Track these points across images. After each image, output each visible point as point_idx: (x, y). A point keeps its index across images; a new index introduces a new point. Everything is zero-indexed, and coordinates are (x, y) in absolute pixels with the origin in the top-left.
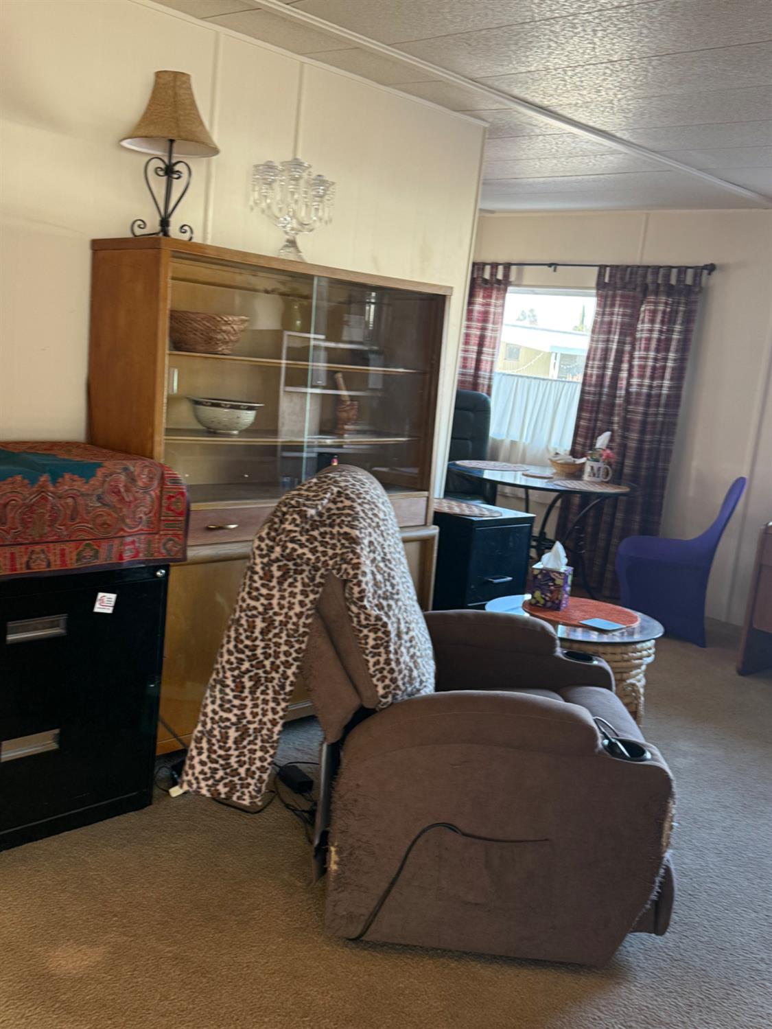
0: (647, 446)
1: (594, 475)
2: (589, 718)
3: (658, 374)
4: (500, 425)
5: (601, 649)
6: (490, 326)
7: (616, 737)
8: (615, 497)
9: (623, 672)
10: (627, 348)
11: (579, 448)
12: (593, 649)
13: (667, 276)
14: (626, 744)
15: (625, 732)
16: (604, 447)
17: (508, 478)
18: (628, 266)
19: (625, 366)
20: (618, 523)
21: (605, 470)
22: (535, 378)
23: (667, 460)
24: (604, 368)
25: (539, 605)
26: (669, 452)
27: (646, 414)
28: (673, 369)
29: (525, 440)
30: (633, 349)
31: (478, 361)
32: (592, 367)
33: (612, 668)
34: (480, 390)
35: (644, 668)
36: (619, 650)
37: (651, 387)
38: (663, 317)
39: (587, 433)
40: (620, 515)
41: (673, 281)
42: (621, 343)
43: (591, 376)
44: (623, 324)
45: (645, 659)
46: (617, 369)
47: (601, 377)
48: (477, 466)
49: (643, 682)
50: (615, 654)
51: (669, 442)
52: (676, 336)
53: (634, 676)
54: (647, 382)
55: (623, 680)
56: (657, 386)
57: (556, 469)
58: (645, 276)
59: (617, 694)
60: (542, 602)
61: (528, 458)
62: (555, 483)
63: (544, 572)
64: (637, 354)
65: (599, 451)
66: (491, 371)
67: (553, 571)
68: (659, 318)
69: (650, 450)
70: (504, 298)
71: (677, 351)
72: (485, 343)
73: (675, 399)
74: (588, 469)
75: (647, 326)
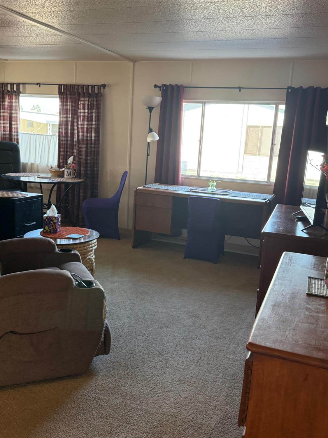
0: (89, 161)
1: (69, 175)
2: (69, 274)
3: (89, 130)
4: (25, 155)
5: (75, 246)
6: (14, 112)
7: (81, 280)
8: (79, 183)
9: (85, 254)
10: (75, 120)
11: (61, 164)
12: (72, 246)
13: (88, 89)
14: (85, 282)
15: (85, 277)
16: (71, 163)
17: (32, 179)
18: (71, 85)
19: (76, 128)
20: (82, 195)
21: (73, 173)
22: (38, 135)
23: (97, 167)
24: (67, 129)
25: (48, 232)
26: (98, 163)
27: (87, 148)
28: (95, 128)
29: (38, 162)
30: (78, 120)
31: (11, 128)
32: (62, 129)
33: (80, 253)
34: (14, 141)
35: (93, 251)
36: (82, 245)
37: (87, 136)
38: (88, 107)
39: (64, 158)
40: (82, 191)
41: (90, 91)
42: (73, 118)
43: (62, 132)
44: (72, 110)
45: (93, 247)
46: (72, 129)
47: (66, 133)
48: (16, 175)
49: (94, 257)
50: (81, 247)
51: (97, 159)
52: (94, 115)
53: (90, 255)
54: (85, 134)
55: (85, 257)
56: (90, 136)
57: (52, 174)
58: (78, 89)
59: (82, 263)
60: (49, 230)
61: (40, 170)
62: (52, 180)
63: (48, 218)
64: (80, 123)
65: (69, 165)
66: (17, 132)
67: (52, 217)
68: (86, 107)
69: (91, 163)
70: (18, 99)
71: (95, 121)
72: (13, 120)
73: (97, 141)
74: (66, 173)
75: (82, 111)
